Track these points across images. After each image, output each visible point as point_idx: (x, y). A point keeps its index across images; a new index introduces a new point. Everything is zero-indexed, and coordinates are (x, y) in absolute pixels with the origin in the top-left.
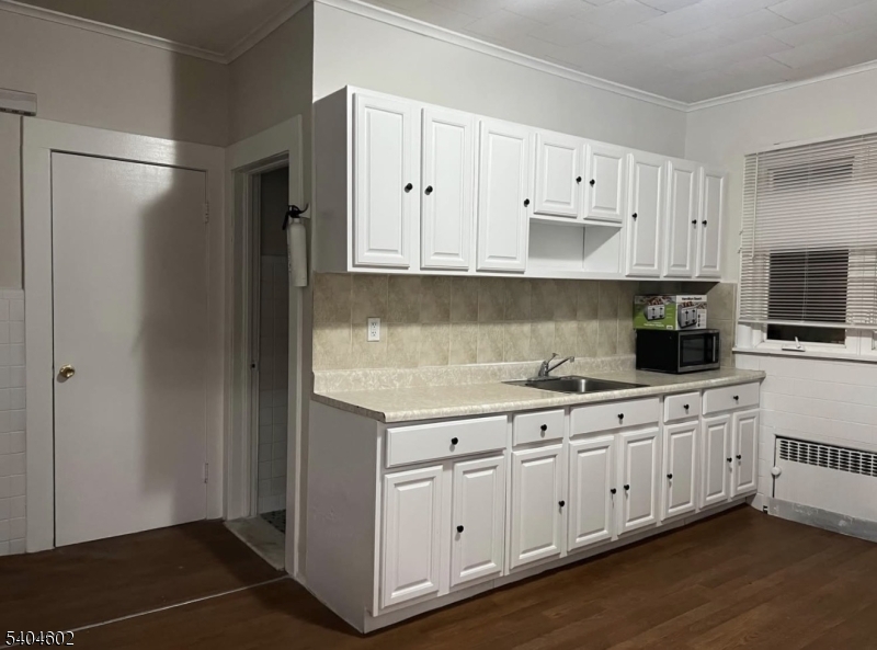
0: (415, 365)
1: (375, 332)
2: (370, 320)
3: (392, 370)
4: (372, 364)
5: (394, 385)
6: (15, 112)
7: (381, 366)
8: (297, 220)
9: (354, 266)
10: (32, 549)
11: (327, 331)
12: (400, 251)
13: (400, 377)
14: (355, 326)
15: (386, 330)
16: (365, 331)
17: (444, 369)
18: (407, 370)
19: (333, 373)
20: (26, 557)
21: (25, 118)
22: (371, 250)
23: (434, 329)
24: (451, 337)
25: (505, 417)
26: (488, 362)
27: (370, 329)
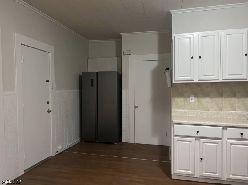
0: (208, 110)
1: (192, 100)
2: (190, 96)
3: (198, 111)
4: (191, 108)
5: (199, 115)
6: (127, 55)
7: (195, 109)
8: (168, 70)
9: (175, 81)
10: (130, 143)
11: (177, 99)
12: (190, 76)
13: (201, 113)
14: (185, 97)
15: (196, 99)
16: (189, 99)
17: (219, 112)
18: (204, 111)
19: (177, 110)
20: (129, 144)
21: (129, 56)
22: (179, 76)
23: (216, 99)
24: (223, 101)
25: (222, 128)
26: (242, 111)
27: (190, 99)
